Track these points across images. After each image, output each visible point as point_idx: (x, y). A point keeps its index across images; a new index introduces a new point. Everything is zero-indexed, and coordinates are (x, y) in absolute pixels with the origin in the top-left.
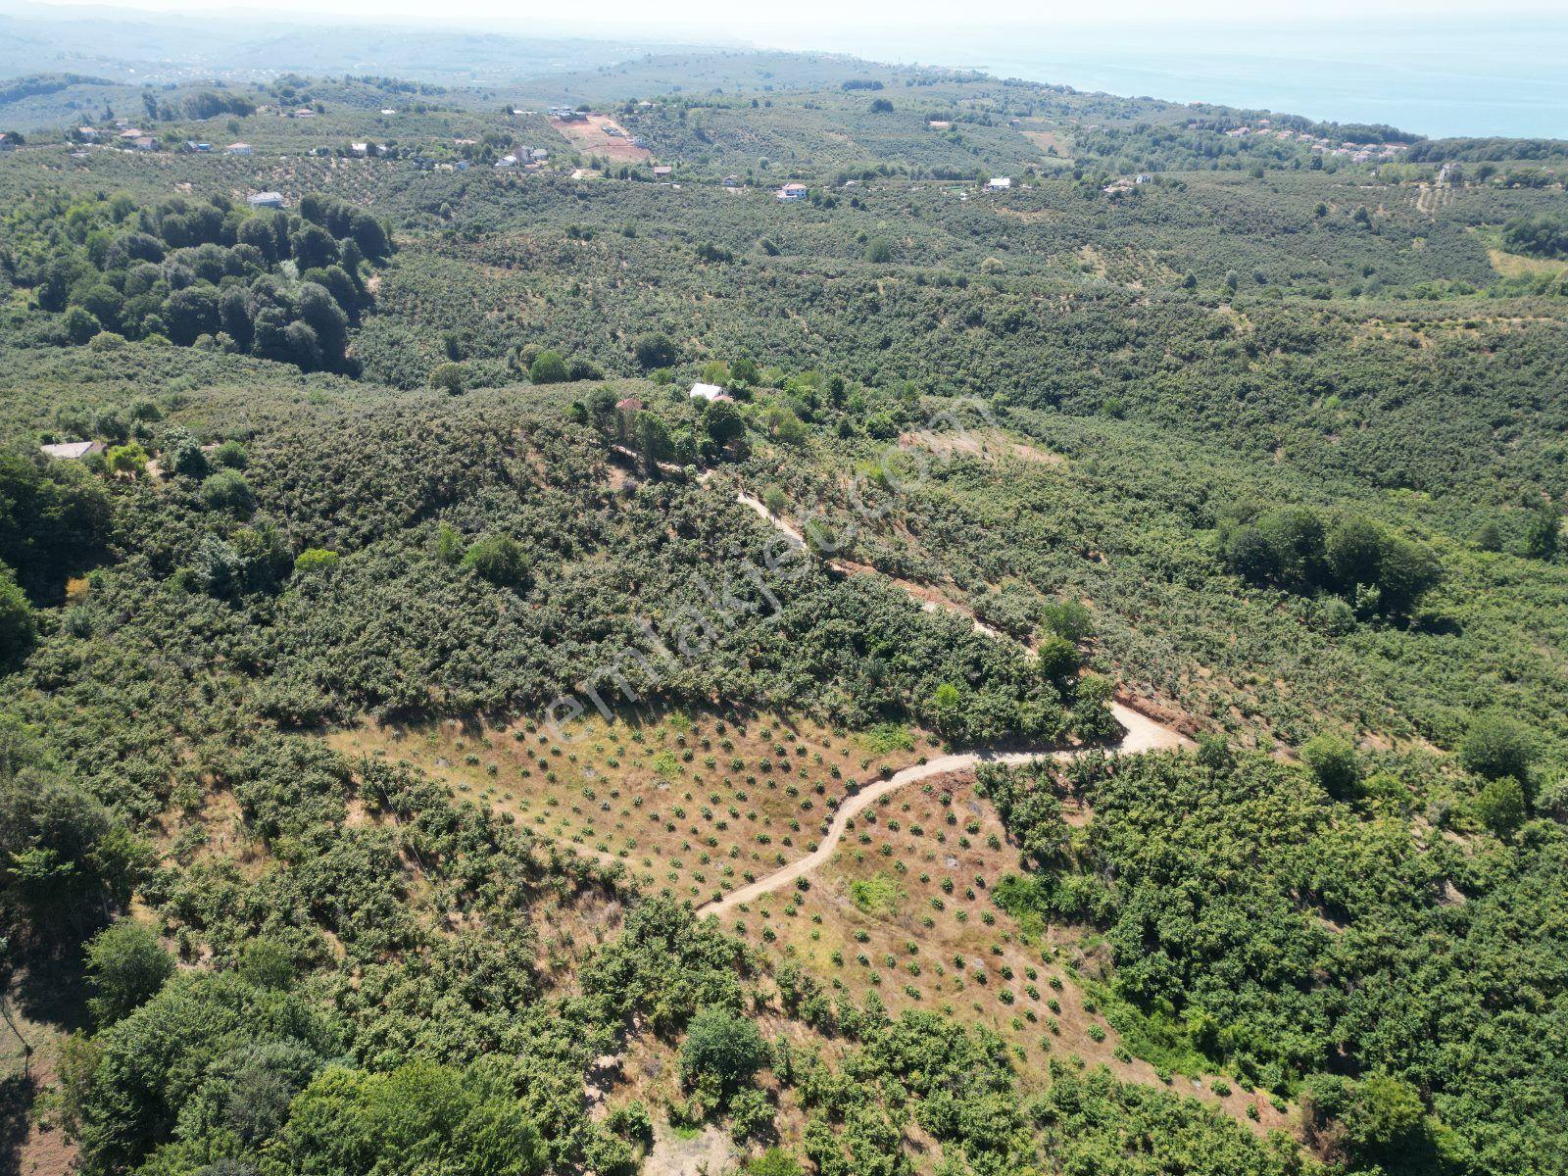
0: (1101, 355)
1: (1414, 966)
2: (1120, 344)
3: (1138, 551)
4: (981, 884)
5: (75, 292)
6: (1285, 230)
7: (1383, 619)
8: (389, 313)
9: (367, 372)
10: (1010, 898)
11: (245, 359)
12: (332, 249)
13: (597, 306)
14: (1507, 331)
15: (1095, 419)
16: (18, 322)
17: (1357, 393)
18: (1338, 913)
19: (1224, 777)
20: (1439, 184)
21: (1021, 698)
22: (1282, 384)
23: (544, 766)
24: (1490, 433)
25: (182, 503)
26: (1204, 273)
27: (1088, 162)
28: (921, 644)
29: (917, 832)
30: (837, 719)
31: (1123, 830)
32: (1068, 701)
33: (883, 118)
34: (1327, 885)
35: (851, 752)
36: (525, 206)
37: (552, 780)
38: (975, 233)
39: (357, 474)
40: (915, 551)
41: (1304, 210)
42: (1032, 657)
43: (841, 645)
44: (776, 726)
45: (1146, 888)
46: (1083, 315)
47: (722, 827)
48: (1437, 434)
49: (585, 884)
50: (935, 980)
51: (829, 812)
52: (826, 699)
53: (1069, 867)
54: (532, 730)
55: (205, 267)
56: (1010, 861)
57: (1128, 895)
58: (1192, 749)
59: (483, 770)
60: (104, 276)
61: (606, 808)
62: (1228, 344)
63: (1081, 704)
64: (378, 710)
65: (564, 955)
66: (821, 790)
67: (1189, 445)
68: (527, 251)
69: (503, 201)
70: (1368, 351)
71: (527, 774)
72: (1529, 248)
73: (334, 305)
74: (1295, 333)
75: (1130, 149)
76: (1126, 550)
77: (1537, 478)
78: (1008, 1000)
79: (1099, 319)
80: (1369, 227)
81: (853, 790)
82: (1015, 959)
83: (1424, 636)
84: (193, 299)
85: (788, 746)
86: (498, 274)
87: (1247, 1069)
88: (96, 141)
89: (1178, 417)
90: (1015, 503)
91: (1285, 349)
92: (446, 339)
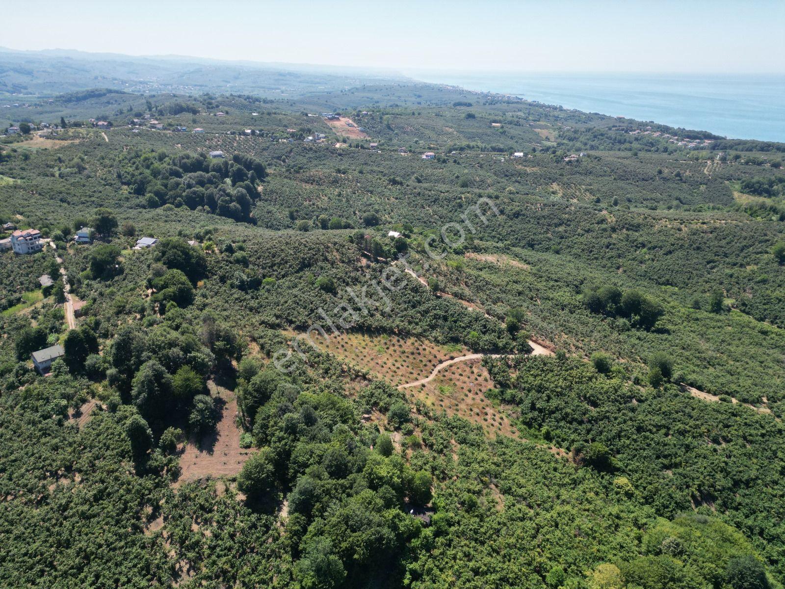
0: (552, 229)
1: (616, 419)
2: (560, 225)
3: (552, 299)
4: (481, 391)
5: (149, 189)
6: (643, 179)
7: (641, 327)
8: (266, 201)
9: (259, 223)
10: (490, 395)
11: (215, 216)
12: (246, 175)
13: (348, 201)
14: (718, 225)
15: (547, 254)
16: (127, 199)
17: (654, 248)
18: (595, 404)
19: (563, 363)
20: (716, 161)
21: (499, 338)
22: (624, 243)
23: (343, 346)
24: (706, 266)
25: (227, 261)
26: (604, 197)
27: (563, 144)
28: (466, 320)
29: (461, 375)
30: (437, 341)
31: (528, 377)
32: (514, 339)
33: (471, 122)
34: (592, 395)
35: (441, 351)
36: (317, 158)
37: (346, 350)
38: (506, 176)
39: (280, 256)
40: (467, 292)
41: (651, 170)
42: (504, 326)
43: (439, 318)
44: (416, 341)
45: (533, 393)
46: (546, 212)
47: (398, 368)
48: (684, 265)
49: (357, 376)
50: (463, 413)
51: (433, 367)
52: (433, 335)
53: (510, 388)
54: (339, 336)
55: (200, 181)
56: (491, 385)
57: (527, 395)
58: (553, 355)
59: (324, 345)
60: (159, 182)
61: (362, 359)
62: (604, 226)
63: (518, 340)
64: (293, 326)
65: (352, 392)
66: (430, 361)
67: (583, 265)
68: (319, 178)
69: (307, 156)
70: (660, 232)
71: (338, 348)
72: (751, 191)
73: (248, 197)
74: (632, 223)
75: (583, 139)
76: (548, 299)
77: (721, 283)
78: (486, 420)
79: (552, 214)
80: (681, 180)
81: (441, 362)
82: (490, 411)
83: (655, 334)
84: (195, 193)
85: (420, 348)
86: (308, 187)
87: (558, 443)
88: (140, 125)
89: (581, 254)
90: (507, 279)
91: (628, 229)
92: (290, 212)
